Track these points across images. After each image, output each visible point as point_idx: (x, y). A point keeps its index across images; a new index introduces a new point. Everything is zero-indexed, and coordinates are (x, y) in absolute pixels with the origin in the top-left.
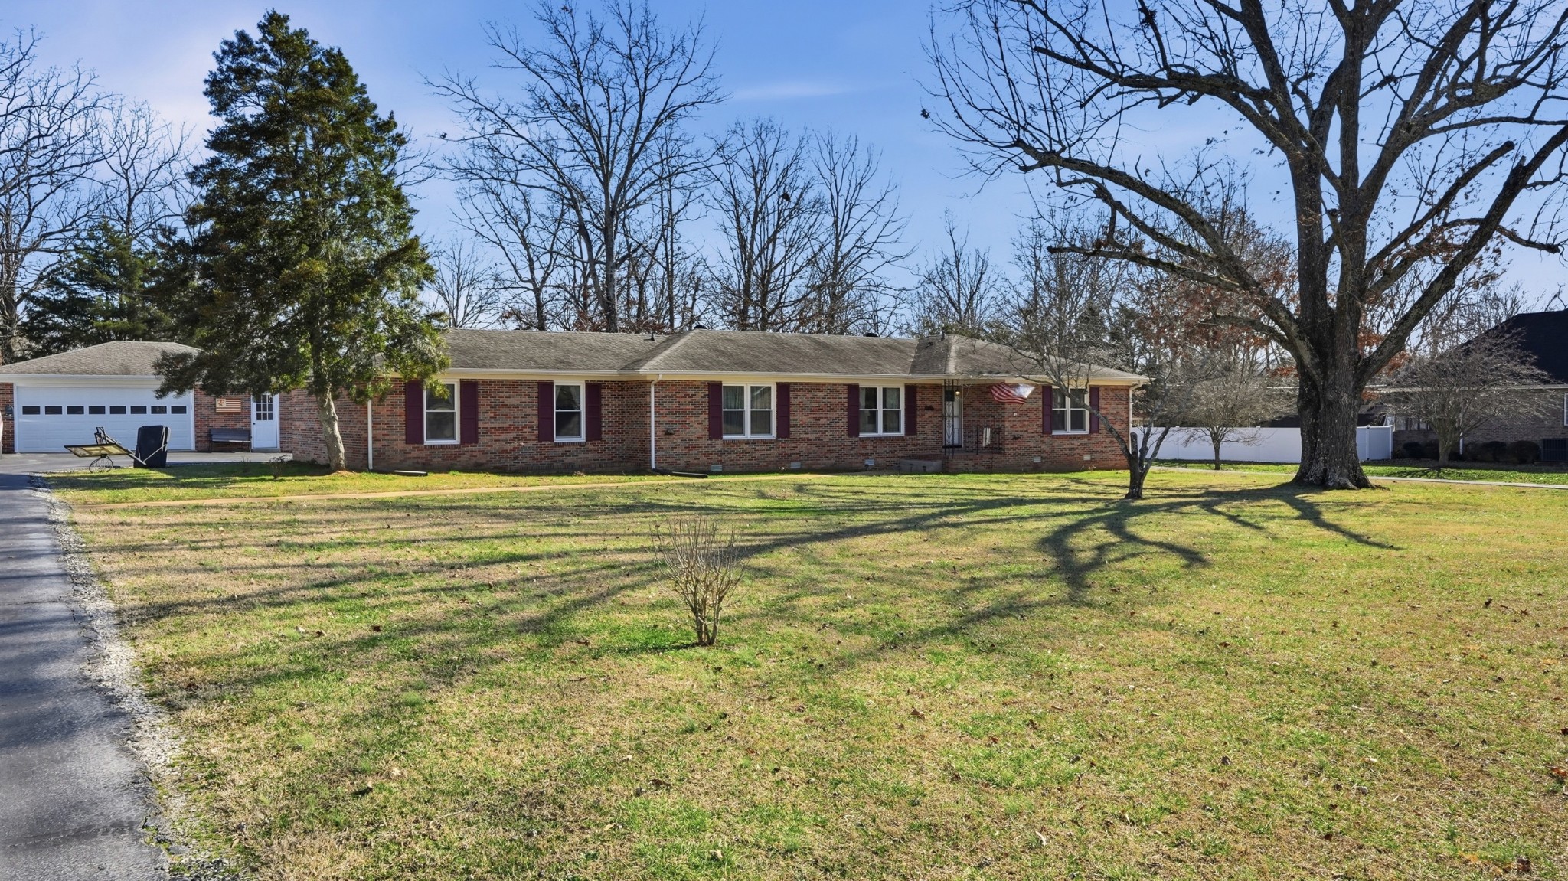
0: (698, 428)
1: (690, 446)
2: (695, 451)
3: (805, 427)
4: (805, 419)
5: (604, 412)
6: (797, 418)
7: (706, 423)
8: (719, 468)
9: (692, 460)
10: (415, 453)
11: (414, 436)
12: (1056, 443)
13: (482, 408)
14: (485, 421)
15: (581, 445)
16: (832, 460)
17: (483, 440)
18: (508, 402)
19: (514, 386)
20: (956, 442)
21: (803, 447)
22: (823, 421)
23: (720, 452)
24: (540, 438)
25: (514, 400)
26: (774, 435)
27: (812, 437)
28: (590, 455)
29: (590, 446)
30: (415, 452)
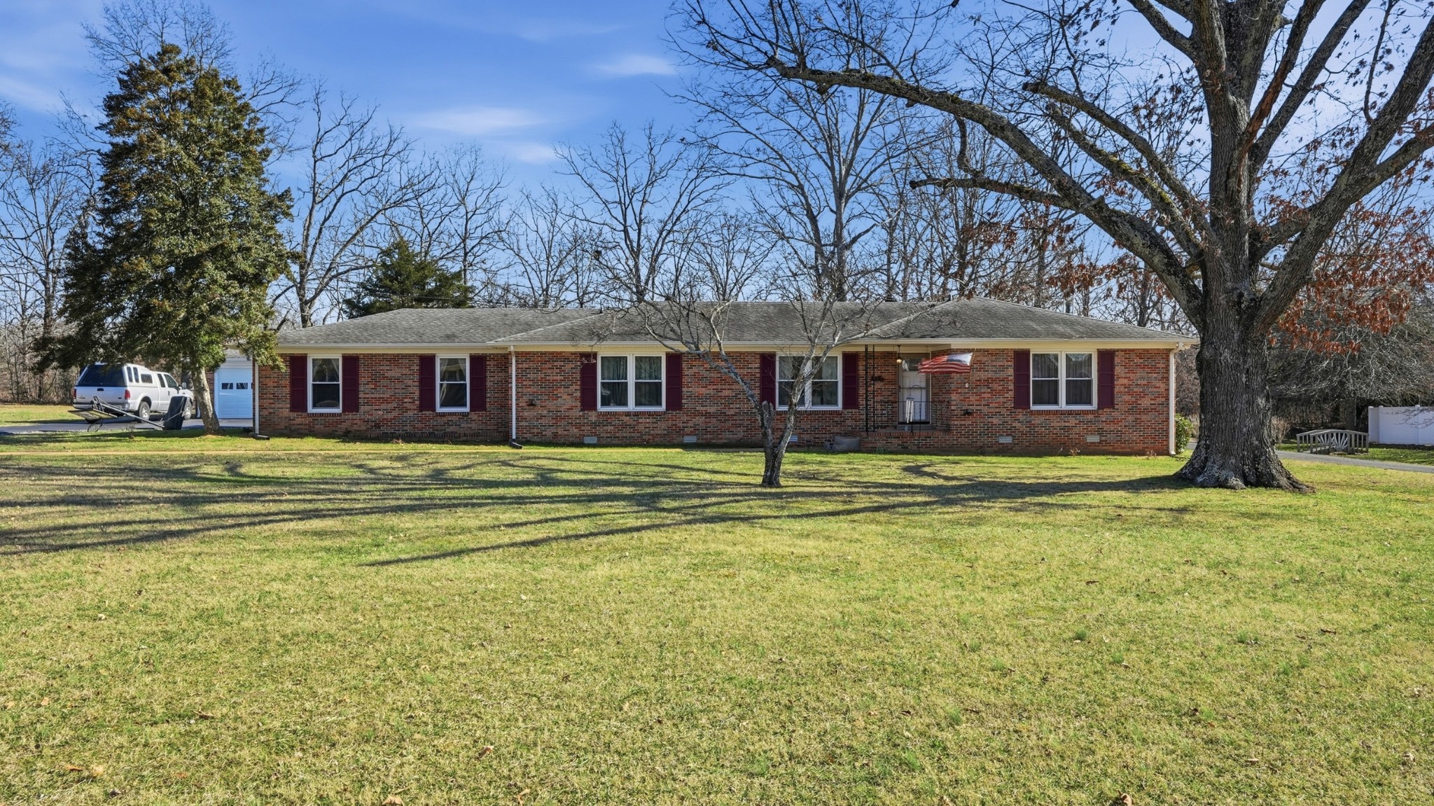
0: (568, 400)
1: (557, 418)
2: (563, 423)
3: (699, 398)
4: (703, 391)
5: (489, 384)
6: (690, 389)
7: (578, 394)
8: (594, 440)
9: (560, 431)
10: (299, 421)
11: (298, 403)
12: (1038, 420)
13: (362, 381)
14: (365, 390)
15: (464, 415)
16: (740, 434)
17: (362, 409)
18: (388, 374)
19: (395, 359)
20: (923, 418)
21: (700, 420)
22: (726, 393)
23: (594, 425)
24: (422, 408)
25: (395, 372)
26: (663, 407)
27: (712, 410)
28: (473, 425)
29: (474, 416)
30: (299, 419)
